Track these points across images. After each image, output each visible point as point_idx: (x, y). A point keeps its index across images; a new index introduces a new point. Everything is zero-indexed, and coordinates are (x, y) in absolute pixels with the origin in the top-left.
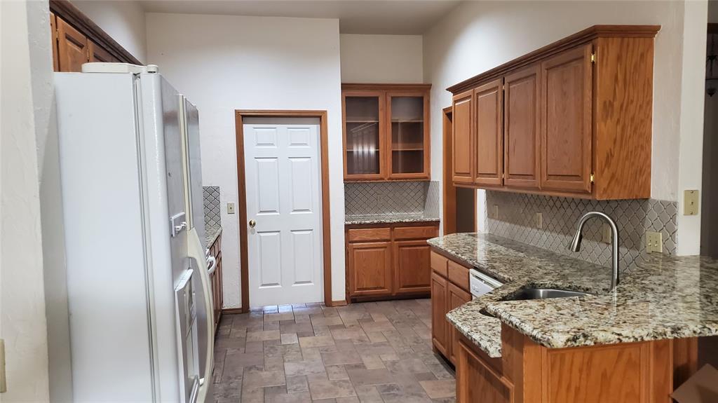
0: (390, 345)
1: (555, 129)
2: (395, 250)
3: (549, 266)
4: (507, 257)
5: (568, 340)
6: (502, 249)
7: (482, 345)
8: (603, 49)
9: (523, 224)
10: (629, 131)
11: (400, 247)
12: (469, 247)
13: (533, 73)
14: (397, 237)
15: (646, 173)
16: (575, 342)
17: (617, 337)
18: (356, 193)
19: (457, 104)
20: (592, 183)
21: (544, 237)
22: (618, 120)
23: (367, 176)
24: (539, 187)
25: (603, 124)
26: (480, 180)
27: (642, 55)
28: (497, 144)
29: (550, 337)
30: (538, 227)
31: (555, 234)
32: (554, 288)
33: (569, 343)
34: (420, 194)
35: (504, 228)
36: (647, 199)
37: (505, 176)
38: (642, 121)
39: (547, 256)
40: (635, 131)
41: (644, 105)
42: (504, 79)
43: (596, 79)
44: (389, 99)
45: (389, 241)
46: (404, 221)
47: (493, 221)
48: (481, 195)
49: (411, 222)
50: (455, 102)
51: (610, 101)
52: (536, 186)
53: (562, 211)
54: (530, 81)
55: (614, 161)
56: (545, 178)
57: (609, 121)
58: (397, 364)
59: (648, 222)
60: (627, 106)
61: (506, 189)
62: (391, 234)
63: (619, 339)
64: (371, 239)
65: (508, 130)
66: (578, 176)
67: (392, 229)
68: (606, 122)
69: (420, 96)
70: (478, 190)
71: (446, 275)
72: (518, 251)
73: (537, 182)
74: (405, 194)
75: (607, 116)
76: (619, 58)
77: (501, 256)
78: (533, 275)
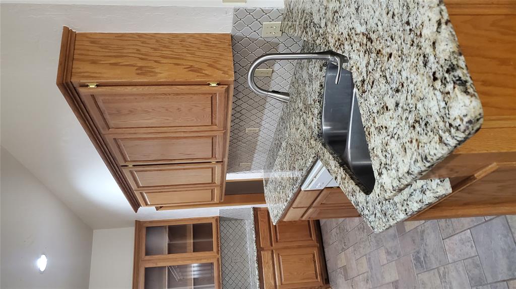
0: (369, 254)
1: (168, 120)
2: (280, 245)
3: (295, 121)
4: (288, 157)
5: (466, 92)
6: (278, 160)
7: (430, 201)
8: (83, 77)
9: (255, 143)
10: (167, 52)
11: (277, 242)
12: (279, 188)
13: (113, 141)
14: (269, 244)
15: (207, 37)
16: (466, 82)
17: (443, 26)
18: (231, 282)
19: (149, 203)
20: (218, 84)
21: (267, 125)
22: (156, 61)
23: (216, 274)
24: (223, 132)
25: (160, 75)
26: (217, 180)
27: (92, 42)
28: (184, 169)
29: (466, 119)
30: (258, 131)
31: (265, 117)
32: (321, 116)
33: (471, 90)
34: (230, 224)
35: (260, 157)
36: (232, 37)
37: (214, 161)
38: (157, 41)
39: (284, 122)
40: (168, 47)
41: (141, 39)
42: (122, 166)
43: (114, 82)
44: (148, 257)
45: (272, 251)
46: (255, 239)
47: (253, 167)
48: (231, 177)
49: (256, 232)
50: (147, 204)
51: (137, 70)
52: (222, 134)
53: (243, 112)
54: (121, 143)
55: (197, 65)
56: (215, 128)
57: (157, 70)
58: (390, 250)
59: (254, 35)
60: (142, 54)
61: (226, 160)
62: (266, 250)
63: (446, 23)
64: (272, 269)
65: (171, 160)
66: (212, 97)
67: (263, 249)
68: (157, 73)
69: (145, 229)
70: (227, 179)
71: (305, 209)
72: (280, 147)
73: (219, 134)
74: (231, 237)
75: (152, 72)
76: (94, 62)
77: (287, 162)
78: (308, 135)
